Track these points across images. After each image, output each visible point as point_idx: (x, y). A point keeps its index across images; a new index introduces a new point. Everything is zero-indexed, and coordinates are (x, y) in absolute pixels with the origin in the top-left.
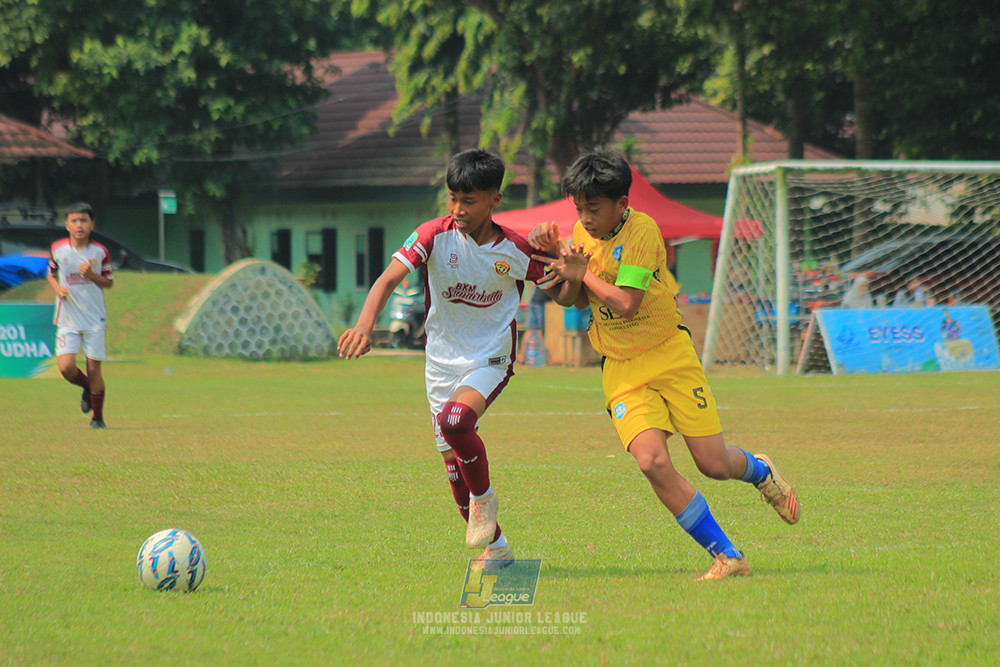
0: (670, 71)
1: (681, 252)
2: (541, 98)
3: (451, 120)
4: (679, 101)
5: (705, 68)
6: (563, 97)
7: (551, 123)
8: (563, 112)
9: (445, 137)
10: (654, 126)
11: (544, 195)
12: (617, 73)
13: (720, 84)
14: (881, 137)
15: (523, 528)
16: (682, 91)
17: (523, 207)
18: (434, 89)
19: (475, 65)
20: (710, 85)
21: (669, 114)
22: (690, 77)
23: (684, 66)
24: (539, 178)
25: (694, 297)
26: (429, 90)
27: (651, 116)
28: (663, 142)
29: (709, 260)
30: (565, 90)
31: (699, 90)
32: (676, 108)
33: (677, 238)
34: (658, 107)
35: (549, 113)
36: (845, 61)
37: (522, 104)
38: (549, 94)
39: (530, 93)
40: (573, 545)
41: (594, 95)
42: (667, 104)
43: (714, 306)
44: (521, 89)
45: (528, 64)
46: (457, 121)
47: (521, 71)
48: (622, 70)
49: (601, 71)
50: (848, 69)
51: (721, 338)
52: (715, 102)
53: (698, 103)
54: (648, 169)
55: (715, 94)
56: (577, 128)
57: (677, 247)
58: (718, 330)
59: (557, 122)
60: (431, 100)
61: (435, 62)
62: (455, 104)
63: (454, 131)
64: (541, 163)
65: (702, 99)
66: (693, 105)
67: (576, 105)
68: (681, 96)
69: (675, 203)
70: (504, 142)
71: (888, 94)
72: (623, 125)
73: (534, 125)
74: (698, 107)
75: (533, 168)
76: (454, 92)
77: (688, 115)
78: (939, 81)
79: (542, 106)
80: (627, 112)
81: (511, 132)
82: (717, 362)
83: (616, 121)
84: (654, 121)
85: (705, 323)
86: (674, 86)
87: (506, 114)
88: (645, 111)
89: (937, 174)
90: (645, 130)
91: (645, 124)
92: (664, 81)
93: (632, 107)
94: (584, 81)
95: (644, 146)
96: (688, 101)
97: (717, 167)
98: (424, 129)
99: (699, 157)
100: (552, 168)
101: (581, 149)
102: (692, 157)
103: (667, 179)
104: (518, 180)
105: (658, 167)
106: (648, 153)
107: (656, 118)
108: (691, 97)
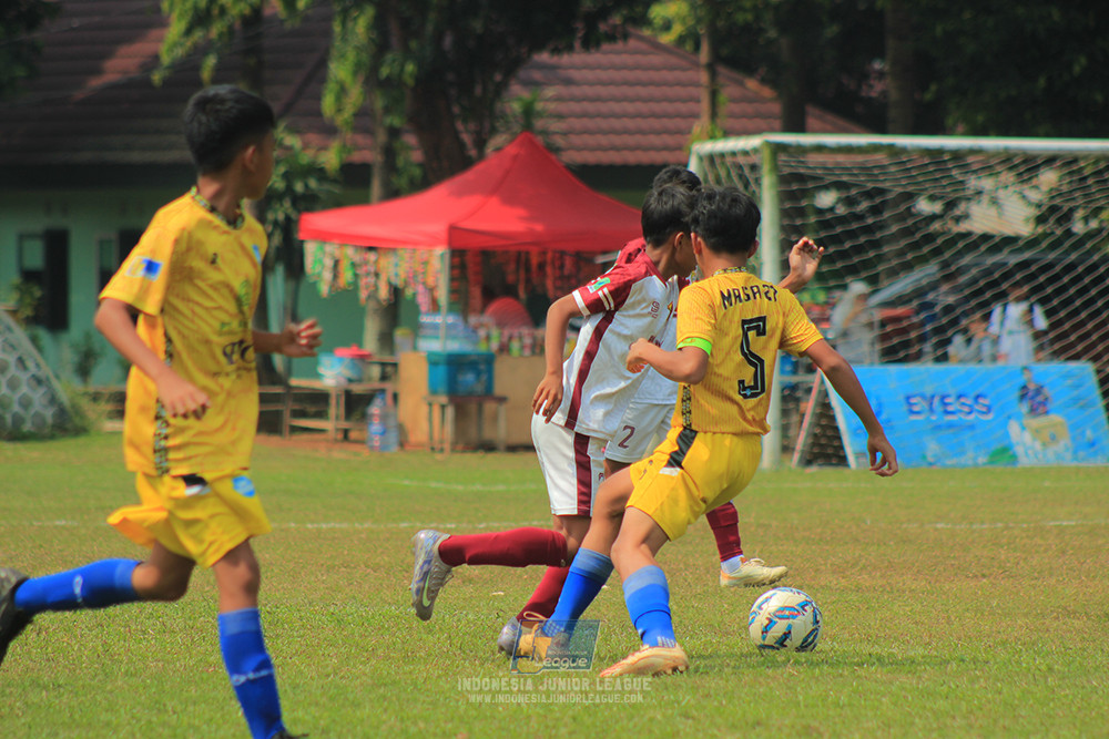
2: (395, 30)
3: (251, 62)
4: (612, 36)
6: (429, 28)
7: (410, 69)
8: (428, 50)
11: (398, 182)
13: (673, 10)
14: (929, 97)
15: (357, 705)
16: (616, 19)
17: (364, 200)
18: (223, 10)
20: (657, 12)
21: (594, 57)
24: (390, 153)
26: (215, 12)
27: (566, 58)
28: (585, 99)
30: (432, 16)
31: (643, 19)
32: (605, 47)
33: (605, 252)
34: (578, 45)
35: (408, 52)
38: (406, 23)
39: (379, 23)
41: (478, 25)
42: (591, 42)
44: (368, 15)
46: (260, 63)
52: (668, 38)
53: (641, 39)
54: (559, 141)
55: (667, 25)
56: (450, 77)
59: (421, 67)
60: (218, 28)
62: (258, 35)
64: (394, 133)
65: (646, 32)
66: (632, 42)
67: (448, 41)
68: (614, 27)
69: (602, 196)
71: (939, 29)
72: (524, 73)
73: (385, 72)
74: (641, 46)
75: (382, 139)
77: (625, 57)
78: (1020, 11)
79: (395, 42)
80: (530, 53)
83: (512, 67)
84: (572, 67)
86: (603, 13)
88: (556, 50)
89: (1014, 156)
92: (587, 4)
93: (538, 45)
95: (552, 106)
96: (626, 36)
97: (669, 140)
98: (206, 74)
99: (641, 123)
100: (410, 139)
101: (456, 110)
102: (630, 123)
103: (591, 158)
104: (357, 157)
105: (576, 140)
106: (560, 116)
107: (575, 63)
108: (631, 29)
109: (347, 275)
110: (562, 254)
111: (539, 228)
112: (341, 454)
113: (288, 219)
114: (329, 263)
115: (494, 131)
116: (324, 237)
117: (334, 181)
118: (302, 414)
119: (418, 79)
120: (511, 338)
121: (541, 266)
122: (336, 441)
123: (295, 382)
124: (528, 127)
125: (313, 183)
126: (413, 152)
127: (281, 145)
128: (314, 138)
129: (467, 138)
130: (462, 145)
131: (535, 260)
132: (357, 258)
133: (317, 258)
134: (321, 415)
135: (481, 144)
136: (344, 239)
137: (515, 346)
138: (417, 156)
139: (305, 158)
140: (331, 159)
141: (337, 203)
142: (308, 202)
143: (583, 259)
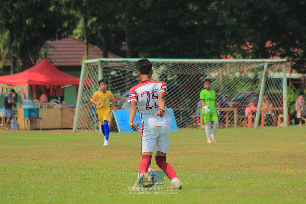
0: (61, 26)
1: (65, 90)
2: (15, 35)
4: (64, 37)
5: (73, 25)
6: (23, 35)
7: (19, 44)
8: (23, 41)
10: (56, 46)
11: (17, 70)
12: (42, 27)
13: (78, 31)
14: (135, 50)
15: (9, 187)
16: (65, 33)
17: (9, 74)
20: (75, 32)
21: (61, 42)
22: (68, 29)
23: (66, 25)
24: (15, 64)
25: (70, 106)
27: (54, 42)
28: (59, 51)
30: (24, 33)
31: (72, 33)
32: (63, 39)
33: (64, 85)
34: (57, 39)
35: (18, 41)
36: (122, 24)
38: (18, 34)
39: (11, 34)
41: (34, 35)
42: (60, 38)
43: (77, 109)
44: (8, 32)
45: (10, 23)
47: (8, 26)
48: (44, 26)
49: (36, 26)
50: (123, 27)
51: (80, 120)
52: (77, 37)
54: (53, 60)
55: (77, 34)
56: (28, 46)
57: (64, 88)
58: (79, 117)
59: (21, 44)
64: (15, 59)
65: (72, 36)
66: (69, 38)
67: (27, 38)
68: (65, 35)
69: (63, 73)
70: (2, 51)
71: (137, 35)
72: (44, 45)
73: (13, 45)
74: (72, 39)
75: (12, 61)
77: (68, 42)
78: (155, 31)
79: (15, 38)
80: (46, 41)
81: (5, 48)
82: (79, 129)
83: (42, 44)
84: (56, 44)
85: (74, 115)
86: (62, 32)
87: (3, 41)
88: (52, 40)
89: (154, 63)
90: (52, 47)
91: (53, 45)
92: (59, 30)
93: (48, 39)
94: (30, 30)
95: (51, 53)
96: (67, 37)
97: (77, 60)
99: (71, 56)
100: (19, 60)
101: (30, 54)
102: (69, 56)
103: (60, 64)
104: (7, 65)
105: (56, 60)
106: (53, 55)
107: (56, 43)
108: (69, 35)
109: (5, 91)
110: (54, 86)
111: (48, 79)
115: (38, 58)
117: (2, 70)
119: (21, 47)
124: (46, 57)
129: (32, 60)
130: (31, 62)
131: (48, 87)
132: (7, 87)
135: (35, 61)
136: (4, 83)
137: (44, 106)
138: (21, 64)
140: (1, 66)
141: (2, 75)
143: (59, 87)
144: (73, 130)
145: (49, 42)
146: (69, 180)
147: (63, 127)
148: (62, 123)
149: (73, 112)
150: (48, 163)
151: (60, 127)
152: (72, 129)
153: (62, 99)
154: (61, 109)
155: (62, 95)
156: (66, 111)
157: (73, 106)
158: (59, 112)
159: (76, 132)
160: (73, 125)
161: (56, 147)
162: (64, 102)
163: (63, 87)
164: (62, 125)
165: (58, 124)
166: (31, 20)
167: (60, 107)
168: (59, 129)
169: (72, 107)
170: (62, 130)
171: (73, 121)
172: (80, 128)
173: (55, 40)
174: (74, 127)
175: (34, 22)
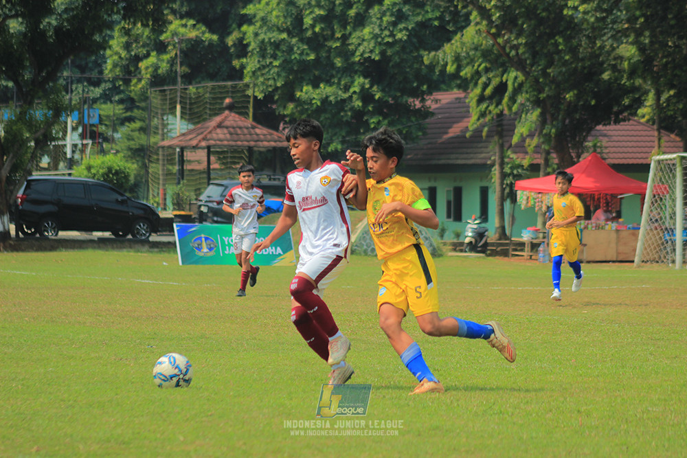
0: (619, 104)
1: (623, 201)
2: (548, 116)
3: (499, 129)
4: (624, 120)
5: (639, 103)
6: (560, 117)
7: (553, 131)
8: (560, 124)
9: (496, 138)
10: (610, 133)
11: (549, 170)
12: (590, 104)
13: (646, 111)
15: (537, 350)
16: (626, 114)
17: (538, 176)
18: (490, 112)
19: (513, 100)
20: (640, 112)
21: (618, 127)
22: (629, 107)
23: (626, 102)
24: (547, 161)
25: (630, 226)
26: (487, 112)
27: (608, 127)
28: (614, 141)
29: (640, 207)
30: (562, 113)
31: (635, 114)
32: (622, 123)
33: (621, 194)
34: (612, 123)
35: (553, 126)
37: (537, 120)
38: (552, 115)
39: (542, 114)
40: (564, 360)
41: (577, 116)
42: (617, 122)
43: (641, 231)
44: (538, 112)
45: (541, 99)
46: (502, 130)
47: (537, 103)
48: (593, 103)
49: (581, 103)
51: (646, 249)
52: (643, 120)
53: (635, 121)
54: (605, 156)
55: (643, 116)
56: (568, 134)
57: (621, 198)
58: (644, 244)
59: (557, 130)
60: (488, 118)
61: (491, 98)
62: (502, 120)
63: (501, 135)
64: (548, 153)
65: (636, 118)
66: (631, 122)
67: (567, 121)
68: (625, 117)
69: (620, 175)
70: (528, 141)
72: (593, 133)
73: (544, 131)
74: (635, 123)
75: (544, 155)
76: (501, 114)
77: (628, 127)
79: (549, 121)
80: (595, 126)
81: (531, 135)
82: (643, 261)
83: (590, 130)
84: (610, 130)
85: (636, 240)
86: (621, 112)
87: (528, 124)
88: (605, 125)
90: (605, 135)
91: (606, 132)
92: (615, 109)
93: (599, 123)
94: (572, 108)
95: (604, 144)
96: (629, 120)
97: (644, 155)
98: (484, 134)
99: (634, 150)
100: (554, 155)
101: (570, 145)
102: (630, 150)
103: (617, 162)
104: (535, 162)
105: (611, 155)
106: (606, 147)
107: (612, 129)
108: (631, 117)
109: (532, 202)
110: (606, 195)
111: (598, 185)
112: (530, 263)
113: (511, 183)
114: (525, 198)
115: (583, 152)
116: (524, 189)
117: (527, 170)
118: (516, 250)
119: (556, 135)
120: (588, 224)
121: (599, 199)
122: (527, 259)
123: (512, 239)
124: (595, 151)
125: (520, 171)
126: (555, 159)
127: (508, 157)
128: (521, 155)
129: (573, 155)
130: (572, 157)
131: (596, 197)
132: (535, 196)
133: (521, 196)
134: (522, 250)
135: (579, 157)
136: (531, 190)
137: (590, 226)
138: (556, 161)
139: (517, 162)
140: (526, 163)
141: (528, 178)
142: (519, 177)
143: (614, 196)
144: (635, 264)
145: (600, 127)
146: (630, 340)
147: (619, 260)
148: (618, 253)
149: (636, 236)
150: (596, 313)
151: (615, 259)
152: (633, 262)
153: (619, 216)
154: (617, 231)
155: (618, 209)
156: (625, 234)
157: (635, 226)
158: (614, 235)
159: (639, 266)
160: (634, 255)
161: (608, 289)
162: (620, 220)
163: (619, 197)
164: (617, 256)
165: (611, 255)
166: (574, 94)
167: (614, 228)
168: (614, 262)
169: (634, 228)
170: (617, 264)
171: (635, 250)
172: (645, 260)
173: (610, 124)
174: (636, 259)
175: (578, 97)
